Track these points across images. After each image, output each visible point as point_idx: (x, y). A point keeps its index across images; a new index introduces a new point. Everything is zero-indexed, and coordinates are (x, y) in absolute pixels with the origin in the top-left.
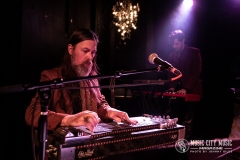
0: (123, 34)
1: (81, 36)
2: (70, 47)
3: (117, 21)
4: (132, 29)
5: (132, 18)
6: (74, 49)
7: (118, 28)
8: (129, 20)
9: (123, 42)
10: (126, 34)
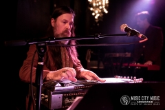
0: (96, 17)
1: (61, 11)
2: (53, 21)
3: (92, 6)
4: (104, 13)
5: (104, 4)
6: (55, 22)
7: (93, 12)
8: (102, 5)
9: (96, 23)
10: (99, 17)
